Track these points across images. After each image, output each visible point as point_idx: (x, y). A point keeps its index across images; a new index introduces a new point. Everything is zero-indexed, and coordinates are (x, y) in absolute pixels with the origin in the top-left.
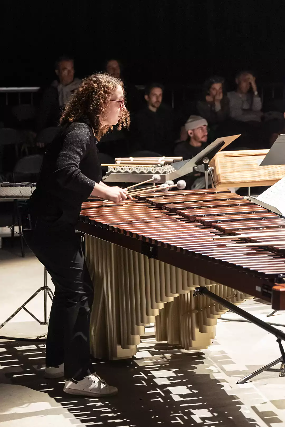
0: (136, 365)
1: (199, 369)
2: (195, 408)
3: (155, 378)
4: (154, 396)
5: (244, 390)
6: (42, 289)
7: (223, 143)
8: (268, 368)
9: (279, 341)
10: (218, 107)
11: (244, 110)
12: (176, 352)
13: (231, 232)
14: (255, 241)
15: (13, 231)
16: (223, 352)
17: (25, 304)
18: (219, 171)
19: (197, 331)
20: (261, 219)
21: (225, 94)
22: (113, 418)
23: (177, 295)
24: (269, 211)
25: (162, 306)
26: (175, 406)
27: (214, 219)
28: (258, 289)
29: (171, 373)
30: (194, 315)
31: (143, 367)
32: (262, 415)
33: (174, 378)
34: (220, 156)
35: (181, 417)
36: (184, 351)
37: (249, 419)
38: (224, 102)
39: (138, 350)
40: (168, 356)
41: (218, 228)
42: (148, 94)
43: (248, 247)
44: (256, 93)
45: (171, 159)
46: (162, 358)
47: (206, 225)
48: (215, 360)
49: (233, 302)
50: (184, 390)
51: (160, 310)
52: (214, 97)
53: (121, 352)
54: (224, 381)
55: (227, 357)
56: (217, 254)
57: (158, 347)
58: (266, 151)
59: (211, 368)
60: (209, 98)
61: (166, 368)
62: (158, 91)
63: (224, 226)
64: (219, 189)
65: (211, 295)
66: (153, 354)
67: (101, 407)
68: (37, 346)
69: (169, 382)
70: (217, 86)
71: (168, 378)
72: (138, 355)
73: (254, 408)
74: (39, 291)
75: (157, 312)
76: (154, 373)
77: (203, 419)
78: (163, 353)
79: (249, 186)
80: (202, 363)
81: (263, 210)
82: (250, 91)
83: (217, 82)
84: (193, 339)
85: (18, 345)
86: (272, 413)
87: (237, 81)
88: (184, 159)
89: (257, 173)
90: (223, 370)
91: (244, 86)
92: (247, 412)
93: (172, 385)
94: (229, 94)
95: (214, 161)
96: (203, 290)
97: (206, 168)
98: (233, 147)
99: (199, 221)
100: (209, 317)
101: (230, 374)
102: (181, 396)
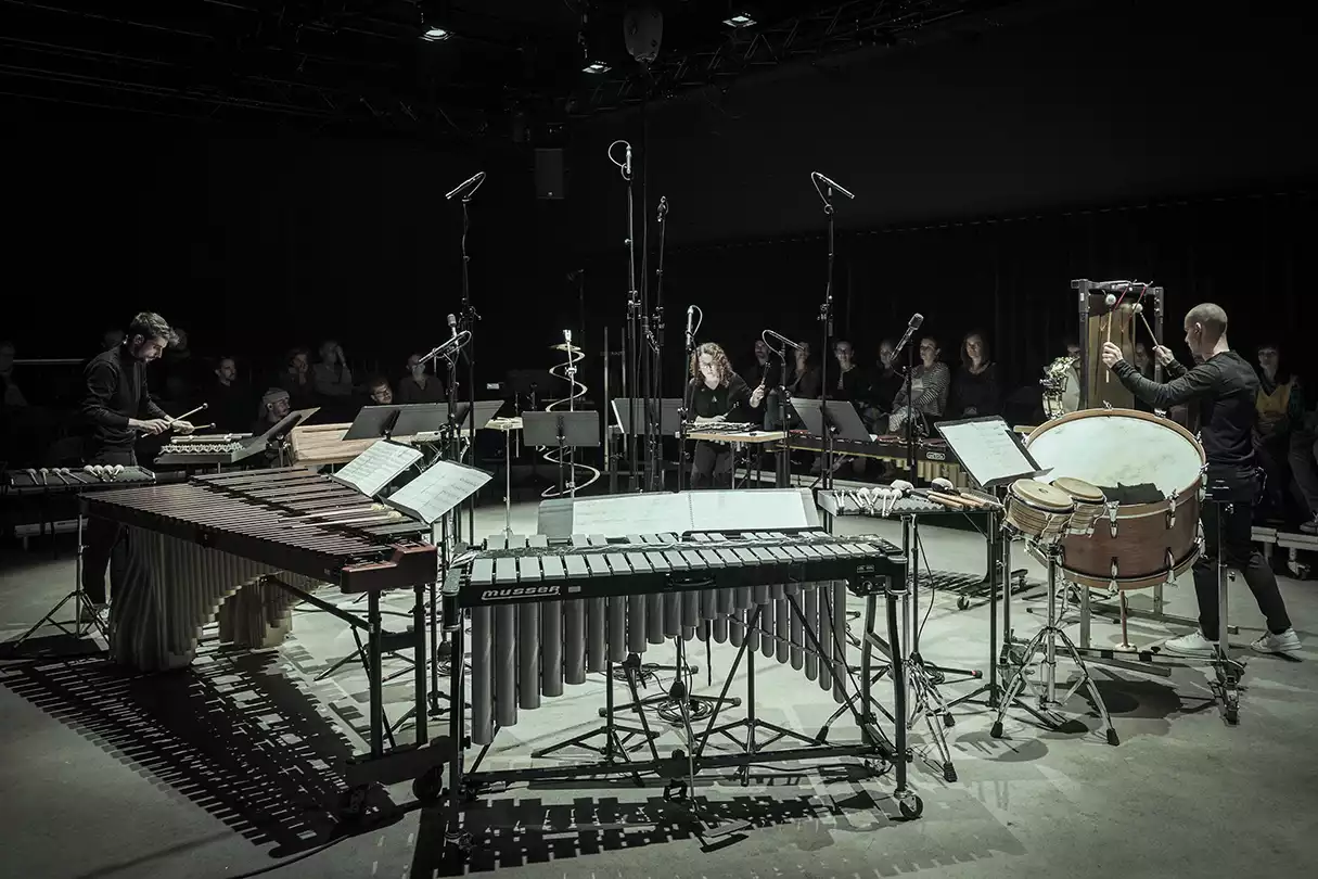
0: (193, 673)
1: (271, 670)
2: (261, 714)
3: (216, 685)
4: (213, 706)
5: (321, 687)
6: (73, 594)
7: (300, 417)
8: (349, 660)
9: (353, 628)
10: (303, 380)
11: (334, 383)
12: (244, 653)
13: (301, 513)
14: (326, 521)
15: (43, 527)
16: (300, 647)
17: (50, 614)
18: (297, 448)
19: (268, 626)
20: (337, 497)
21: (310, 367)
22: (160, 738)
23: (239, 587)
24: (347, 488)
25: (222, 601)
26: (240, 715)
27: (284, 499)
28: (327, 572)
29: (236, 678)
30: (264, 609)
31: (203, 674)
32: (340, 712)
33: (239, 683)
34: (297, 432)
35: (245, 727)
36: (253, 651)
37: (326, 719)
38: (310, 375)
39: (197, 655)
40: (234, 658)
41: (287, 509)
42: (219, 368)
43: (318, 527)
44: (344, 365)
45: (239, 436)
46: (226, 661)
47: (273, 506)
48: (290, 656)
49: (306, 589)
50: (251, 695)
51: (221, 607)
52: (298, 369)
53: (174, 661)
54: (300, 679)
55: (304, 652)
56: (283, 538)
57: (222, 649)
58: (350, 425)
59: (285, 666)
60: (292, 371)
61: (231, 673)
62: (229, 363)
63: (291, 506)
64: (296, 467)
65: (283, 585)
66: (215, 658)
67: (145, 726)
68: (66, 663)
69: (233, 688)
70: (302, 357)
71: (232, 684)
72: (196, 661)
73: (332, 706)
74: (70, 596)
75: (216, 609)
76: (214, 680)
77: (271, 725)
78: (228, 656)
79: (332, 462)
80: (275, 662)
81: (341, 487)
82: (338, 362)
83: (302, 352)
84: (264, 636)
85: (40, 665)
86: (351, 708)
87: (321, 353)
88: (254, 435)
89: (342, 448)
90: (299, 667)
91: (332, 357)
92: (323, 710)
93: (236, 691)
94: (314, 366)
95: (290, 436)
96: (271, 580)
97: (281, 445)
98: (311, 421)
99: (265, 503)
100: (280, 610)
101: (305, 671)
102: (247, 702)
